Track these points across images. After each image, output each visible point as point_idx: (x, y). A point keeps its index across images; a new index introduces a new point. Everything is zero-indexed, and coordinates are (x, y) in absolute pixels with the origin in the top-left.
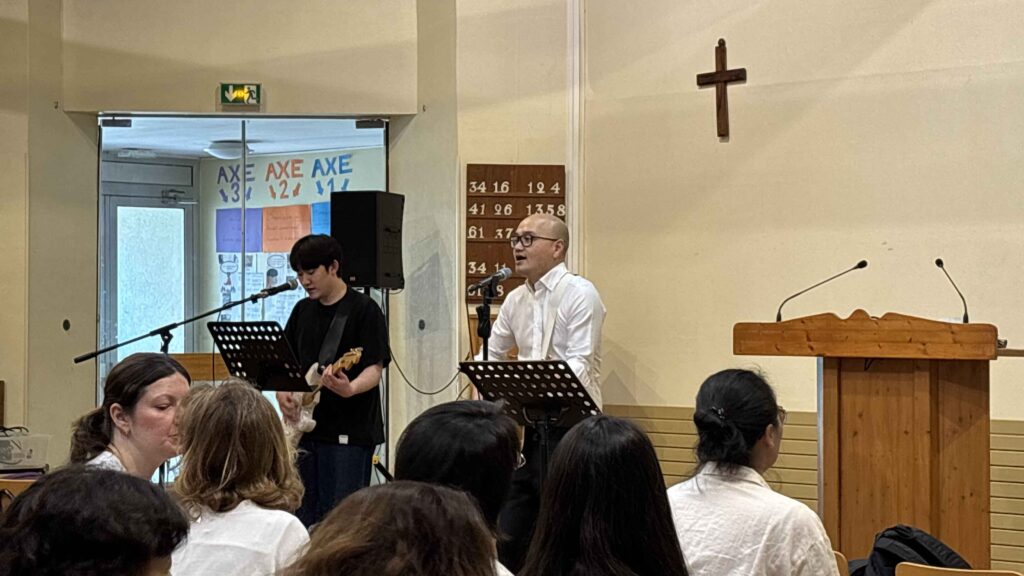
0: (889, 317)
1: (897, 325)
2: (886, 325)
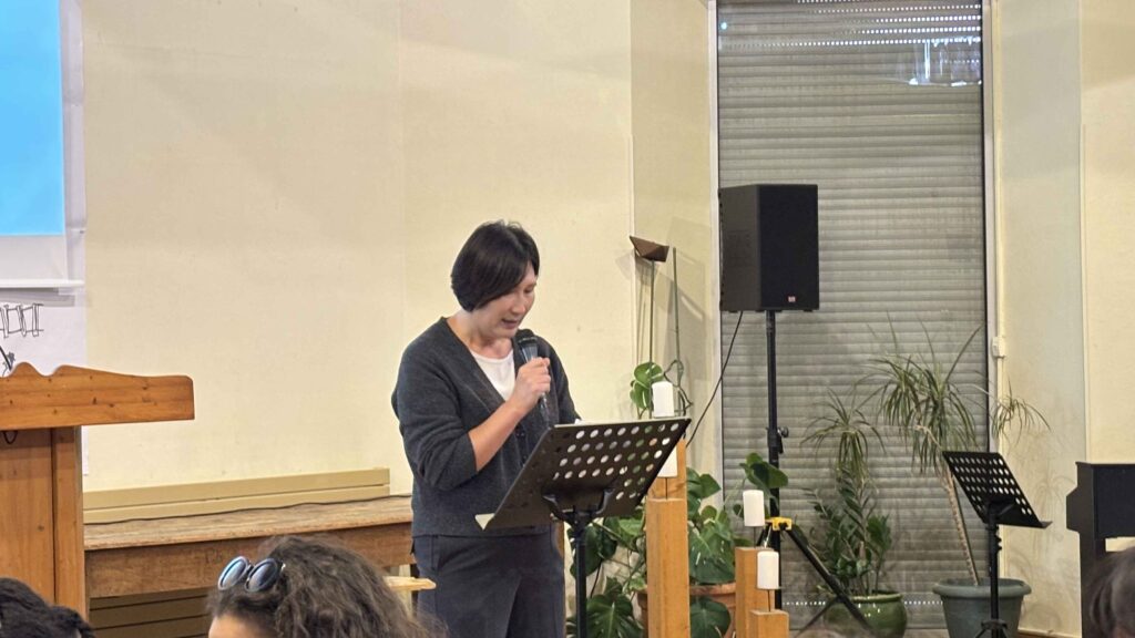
0: (64, 371)
1: (75, 381)
2: (64, 383)
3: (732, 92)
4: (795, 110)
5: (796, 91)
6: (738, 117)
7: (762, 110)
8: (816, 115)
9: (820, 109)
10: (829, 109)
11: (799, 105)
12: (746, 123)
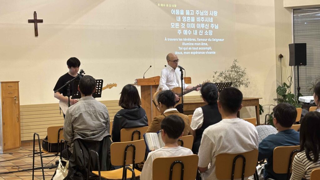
3: (296, 28)
4: (308, 31)
5: (308, 28)
6: (297, 33)
7: (302, 31)
8: (311, 32)
9: (312, 31)
10: (314, 31)
11: (309, 30)
12: (299, 34)
